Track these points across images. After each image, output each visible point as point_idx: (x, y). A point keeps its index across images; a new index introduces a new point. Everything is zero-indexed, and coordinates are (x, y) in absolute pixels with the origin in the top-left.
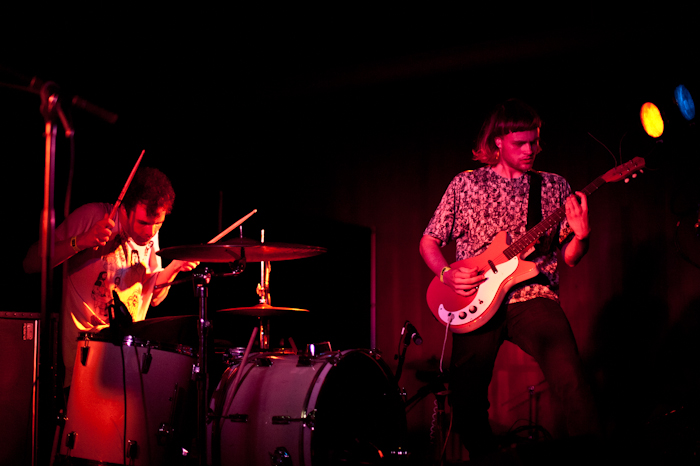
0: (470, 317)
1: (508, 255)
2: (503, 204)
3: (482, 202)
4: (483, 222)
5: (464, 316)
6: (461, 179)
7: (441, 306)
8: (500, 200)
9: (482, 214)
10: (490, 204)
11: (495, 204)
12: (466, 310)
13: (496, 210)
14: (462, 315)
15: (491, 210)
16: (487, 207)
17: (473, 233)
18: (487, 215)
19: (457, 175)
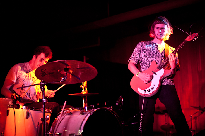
0: (152, 91)
1: (159, 68)
2: (155, 52)
3: (148, 50)
4: (148, 57)
5: (149, 91)
6: (141, 43)
7: (138, 88)
8: (154, 50)
9: (148, 54)
10: (151, 51)
11: (153, 52)
12: (149, 88)
13: (153, 53)
14: (148, 90)
15: (151, 53)
16: (150, 52)
17: (144, 60)
18: (150, 55)
19: (140, 42)
